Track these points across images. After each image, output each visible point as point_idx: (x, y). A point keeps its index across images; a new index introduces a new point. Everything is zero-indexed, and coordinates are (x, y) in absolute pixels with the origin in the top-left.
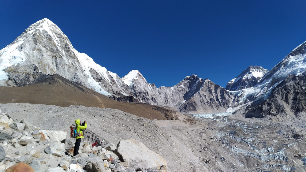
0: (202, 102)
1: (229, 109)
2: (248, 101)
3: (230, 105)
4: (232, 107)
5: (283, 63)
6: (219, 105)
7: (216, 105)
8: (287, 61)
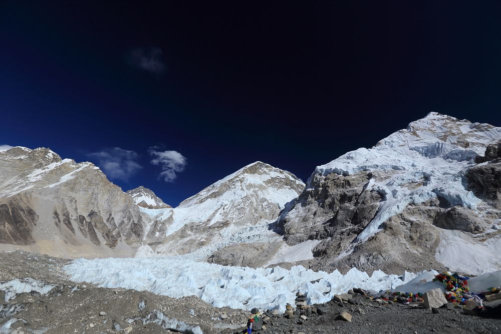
0: (62, 218)
1: (141, 248)
2: (189, 232)
3: (145, 239)
4: (150, 245)
5: (238, 179)
6: (114, 233)
7: (108, 235)
8: (243, 178)
